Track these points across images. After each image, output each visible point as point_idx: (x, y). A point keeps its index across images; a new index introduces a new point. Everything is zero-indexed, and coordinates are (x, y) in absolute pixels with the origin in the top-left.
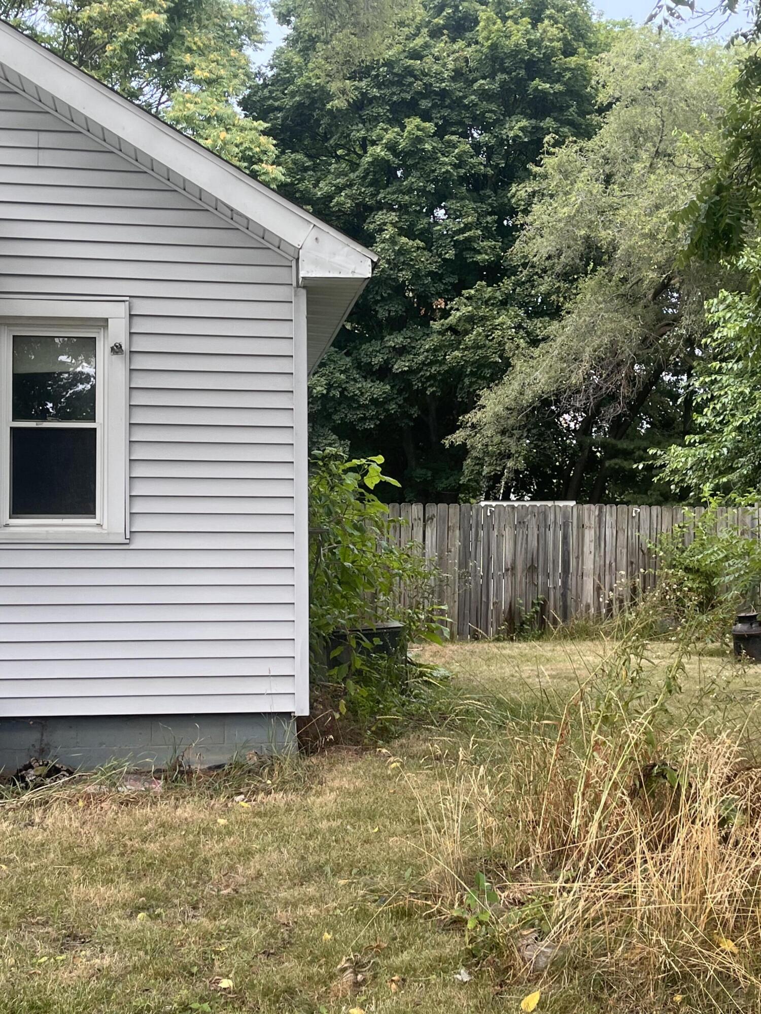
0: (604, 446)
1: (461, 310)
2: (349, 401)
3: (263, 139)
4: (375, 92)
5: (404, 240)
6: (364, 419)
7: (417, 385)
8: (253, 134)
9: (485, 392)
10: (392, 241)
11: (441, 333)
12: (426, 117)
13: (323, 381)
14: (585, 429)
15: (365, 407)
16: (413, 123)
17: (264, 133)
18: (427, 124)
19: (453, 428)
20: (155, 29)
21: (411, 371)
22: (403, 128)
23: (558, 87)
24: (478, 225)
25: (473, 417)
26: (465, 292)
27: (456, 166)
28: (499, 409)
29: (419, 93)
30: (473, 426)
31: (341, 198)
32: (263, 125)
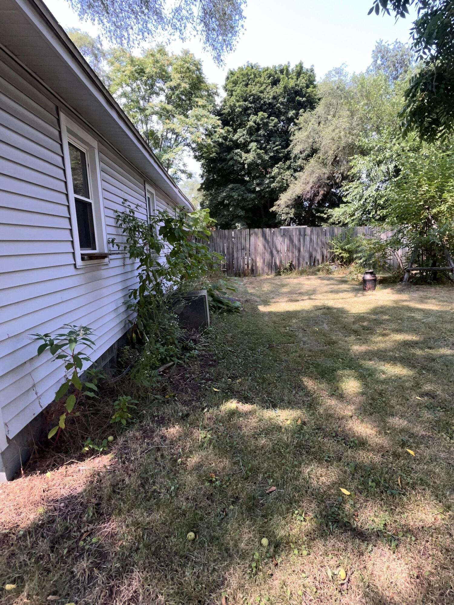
0: (315, 210)
1: (275, 170)
2: (244, 199)
3: (218, 122)
4: (250, 105)
5: (258, 150)
6: (249, 205)
7: (263, 194)
8: (215, 120)
9: (281, 195)
10: (255, 151)
11: (269, 178)
12: (264, 111)
13: (237, 194)
14: (310, 205)
15: (249, 201)
16: (260, 114)
17: (218, 120)
18: (265, 114)
19: (272, 206)
20: (186, 90)
21: (261, 190)
22: (257, 115)
23: (304, 99)
24: (280, 145)
25: (277, 202)
26: (276, 166)
27: (274, 127)
28: (286, 200)
29: (262, 104)
30: (278, 205)
31: (241, 139)
32: (218, 118)
